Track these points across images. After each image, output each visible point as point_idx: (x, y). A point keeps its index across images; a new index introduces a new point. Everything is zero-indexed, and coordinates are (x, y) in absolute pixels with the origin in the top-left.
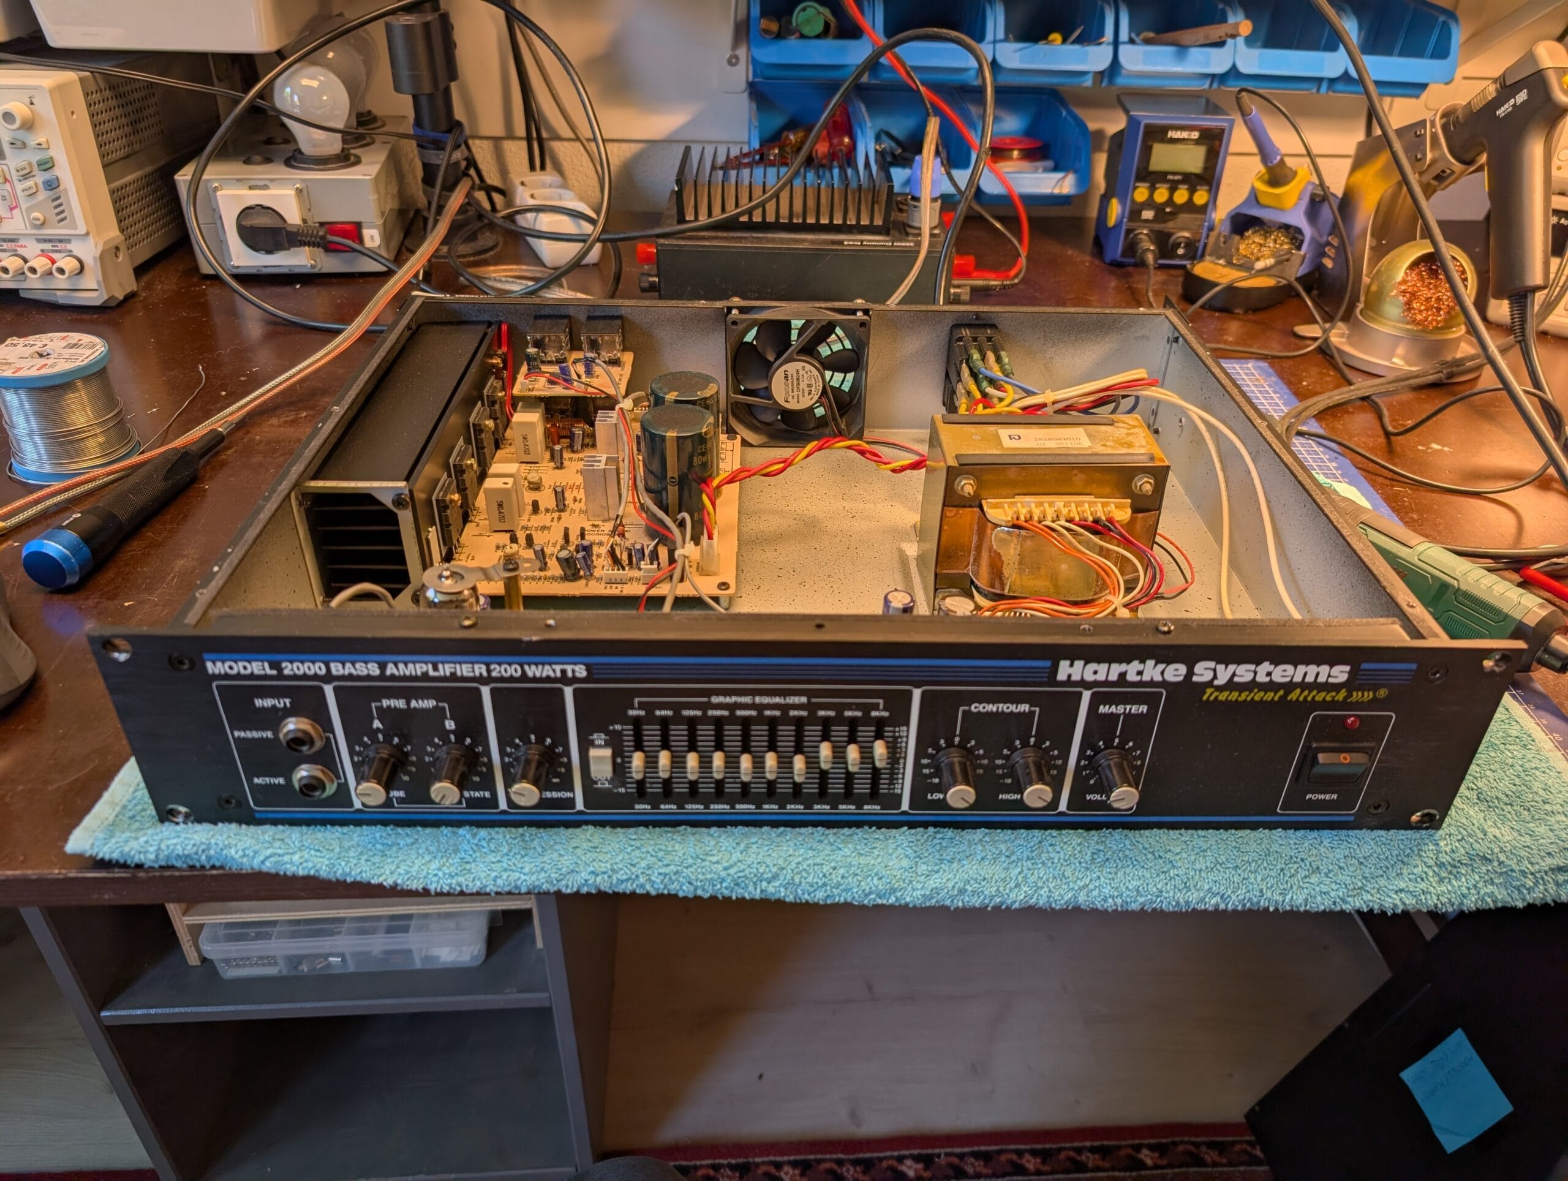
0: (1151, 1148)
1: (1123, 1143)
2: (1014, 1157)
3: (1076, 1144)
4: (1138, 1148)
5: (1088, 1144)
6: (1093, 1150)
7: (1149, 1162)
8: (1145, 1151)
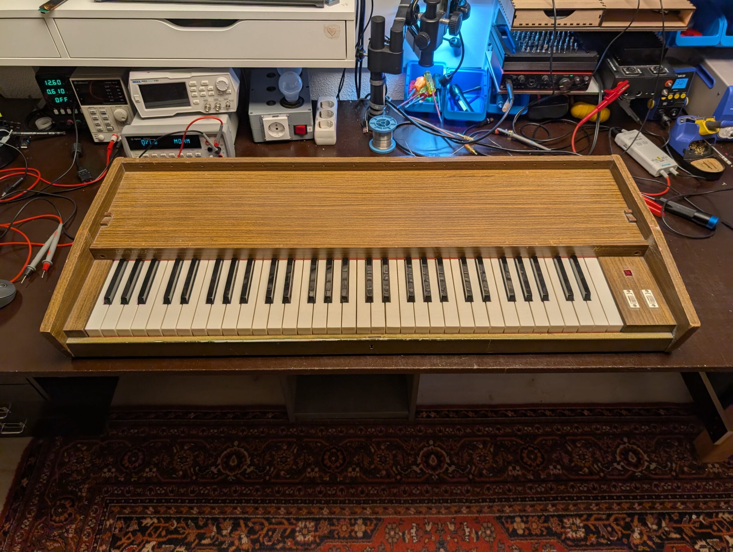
0: (587, 410)
1: (578, 408)
2: (543, 411)
3: (563, 408)
4: (583, 410)
5: (567, 408)
6: (568, 410)
7: (586, 414)
8: (586, 411)
